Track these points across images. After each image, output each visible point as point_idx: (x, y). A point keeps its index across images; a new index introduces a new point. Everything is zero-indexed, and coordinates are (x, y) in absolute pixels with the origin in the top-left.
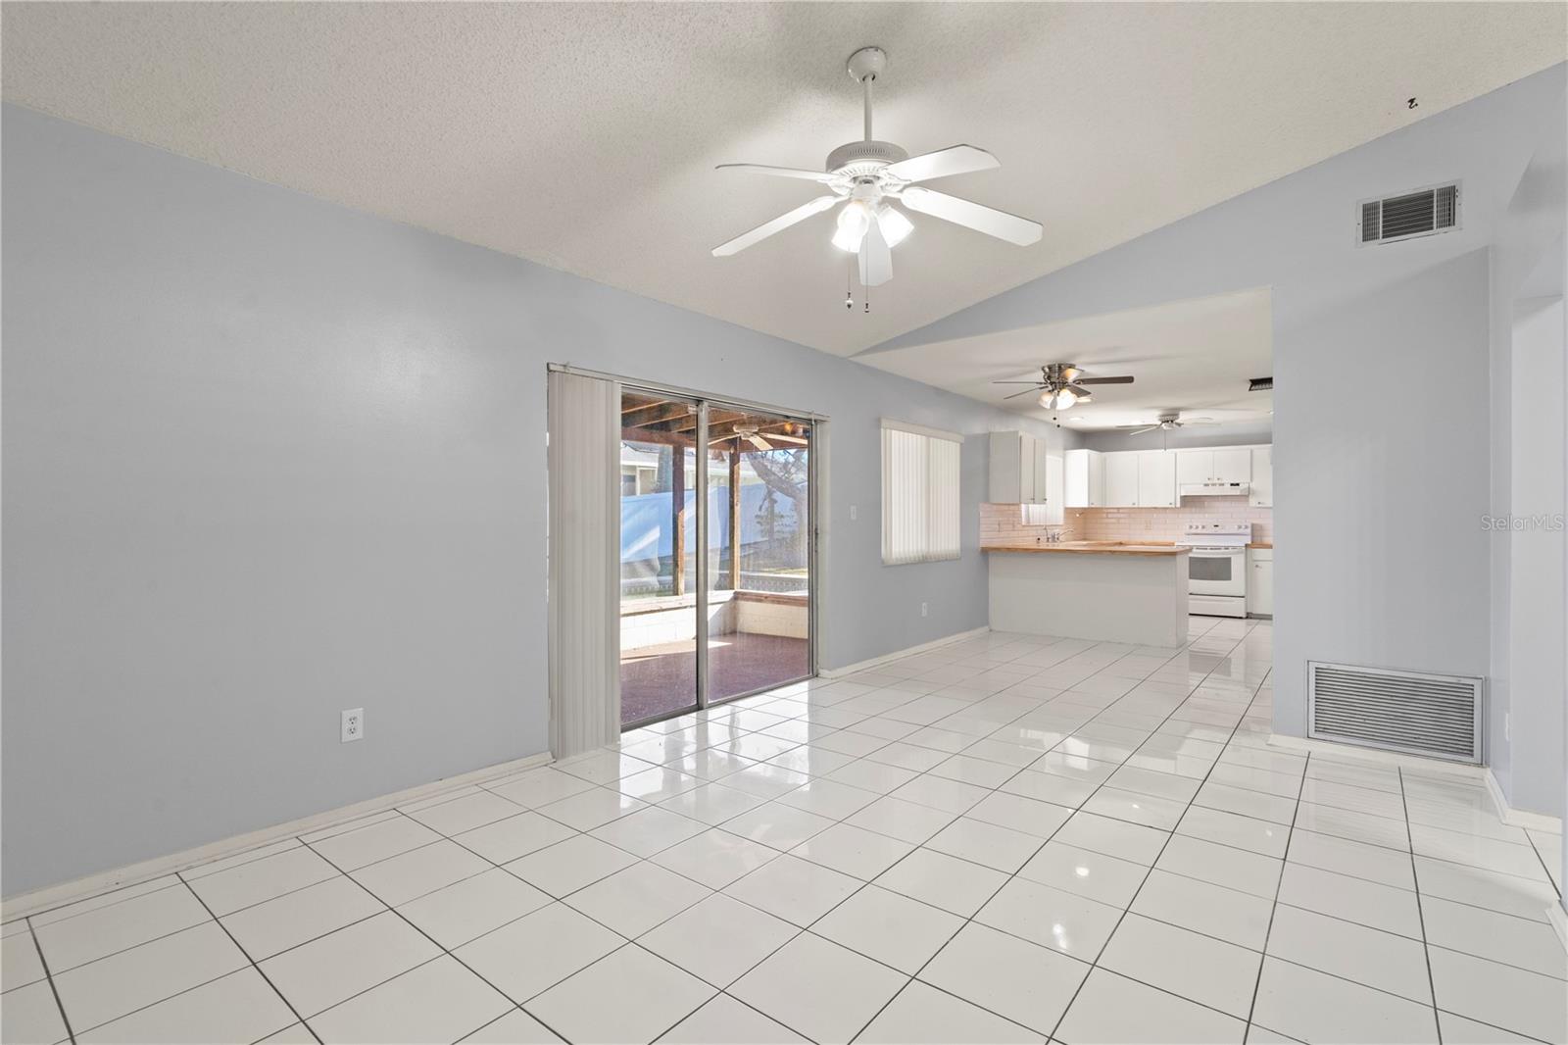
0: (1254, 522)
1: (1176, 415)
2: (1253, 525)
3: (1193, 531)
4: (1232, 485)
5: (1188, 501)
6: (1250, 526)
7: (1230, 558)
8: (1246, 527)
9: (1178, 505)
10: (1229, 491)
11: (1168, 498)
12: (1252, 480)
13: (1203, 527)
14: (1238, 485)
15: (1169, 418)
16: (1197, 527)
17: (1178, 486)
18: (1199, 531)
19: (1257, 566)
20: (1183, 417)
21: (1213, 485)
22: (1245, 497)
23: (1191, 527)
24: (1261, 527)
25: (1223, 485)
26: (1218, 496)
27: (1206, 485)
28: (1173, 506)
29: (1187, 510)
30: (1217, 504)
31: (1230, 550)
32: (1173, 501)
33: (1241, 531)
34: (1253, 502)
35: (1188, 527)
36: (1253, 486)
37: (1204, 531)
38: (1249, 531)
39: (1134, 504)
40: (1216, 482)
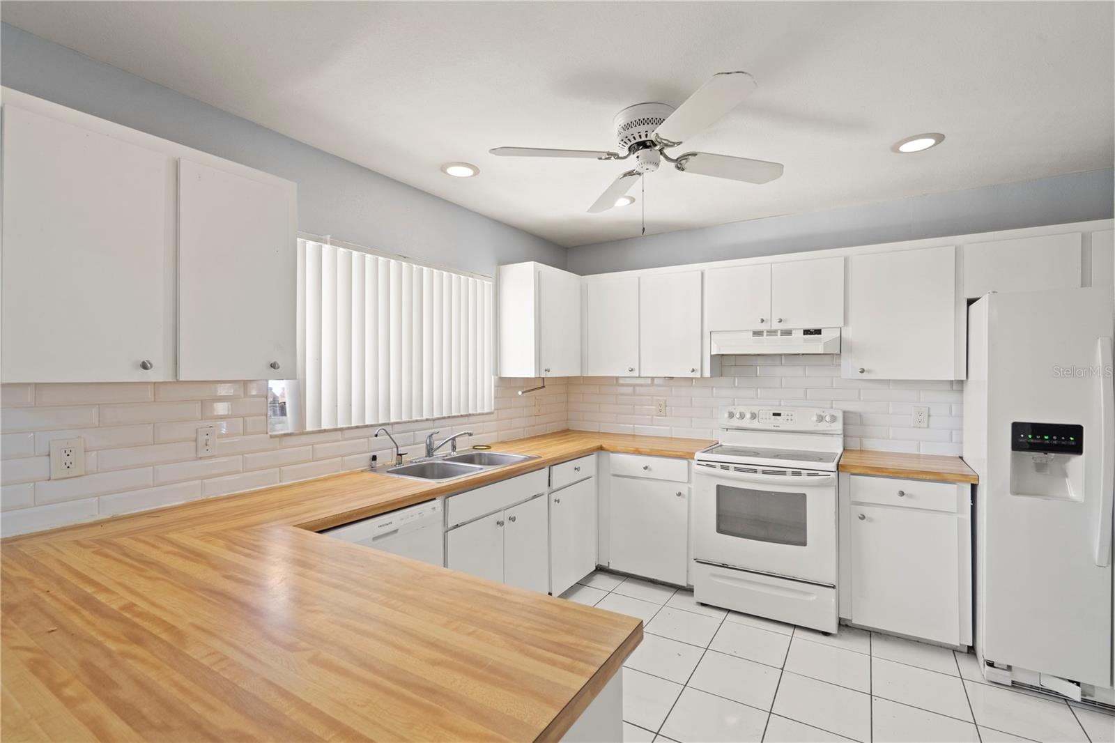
0: (850, 407)
2: (845, 413)
3: (736, 422)
4: (807, 332)
5: (723, 364)
6: (840, 416)
7: (804, 496)
8: (834, 419)
9: (707, 374)
10: (802, 344)
11: (689, 360)
12: (846, 321)
13: (754, 416)
14: (818, 332)
16: (742, 416)
17: (707, 336)
18: (746, 423)
19: (863, 517)
21: (772, 333)
22: (833, 357)
23: (731, 415)
25: (788, 333)
26: (781, 355)
27: (758, 333)
28: (699, 376)
29: (724, 381)
30: (781, 371)
31: (804, 478)
32: (697, 367)
33: (823, 426)
34: (849, 366)
36: (848, 334)
37: (755, 424)
38: (838, 427)
39: (632, 370)
40: (776, 326)
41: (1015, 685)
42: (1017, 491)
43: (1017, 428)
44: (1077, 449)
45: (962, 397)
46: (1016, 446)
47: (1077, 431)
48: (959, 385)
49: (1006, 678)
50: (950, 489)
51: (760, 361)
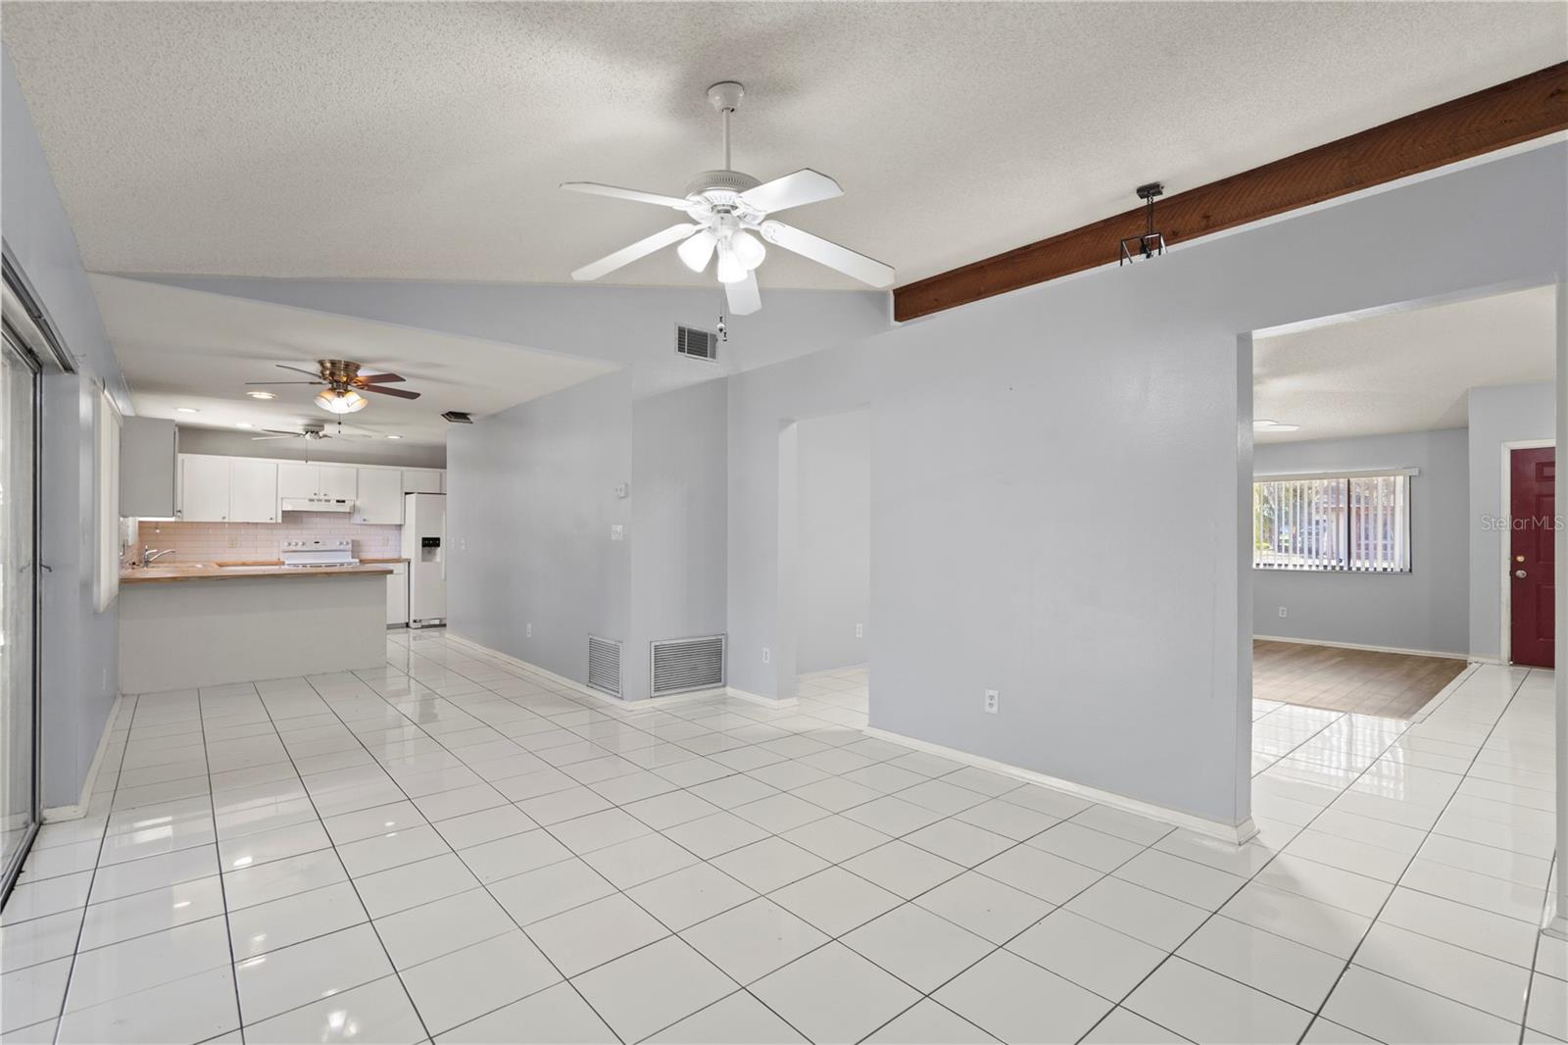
0: (353, 538)
1: (322, 427)
2: (353, 541)
3: (292, 548)
4: (338, 501)
5: (291, 517)
6: (350, 541)
8: (347, 543)
9: (280, 521)
10: (333, 507)
11: (269, 513)
12: (357, 497)
13: (304, 544)
14: (344, 501)
15: (313, 429)
16: (297, 544)
17: (279, 500)
18: (299, 548)
20: (328, 429)
21: (319, 500)
22: (350, 514)
23: (292, 544)
24: (358, 542)
25: (329, 501)
26: (317, 512)
27: (311, 501)
28: (274, 521)
29: (288, 525)
30: (317, 520)
32: (274, 517)
33: (342, 547)
34: (357, 519)
35: (286, 544)
36: (358, 503)
37: (305, 548)
38: (350, 546)
39: (224, 518)
40: (322, 497)
41: (423, 627)
42: (423, 561)
43: (424, 539)
44: (438, 545)
45: (400, 534)
46: (424, 545)
47: (438, 539)
48: (400, 527)
49: (419, 625)
50: (401, 565)
51: (304, 515)
